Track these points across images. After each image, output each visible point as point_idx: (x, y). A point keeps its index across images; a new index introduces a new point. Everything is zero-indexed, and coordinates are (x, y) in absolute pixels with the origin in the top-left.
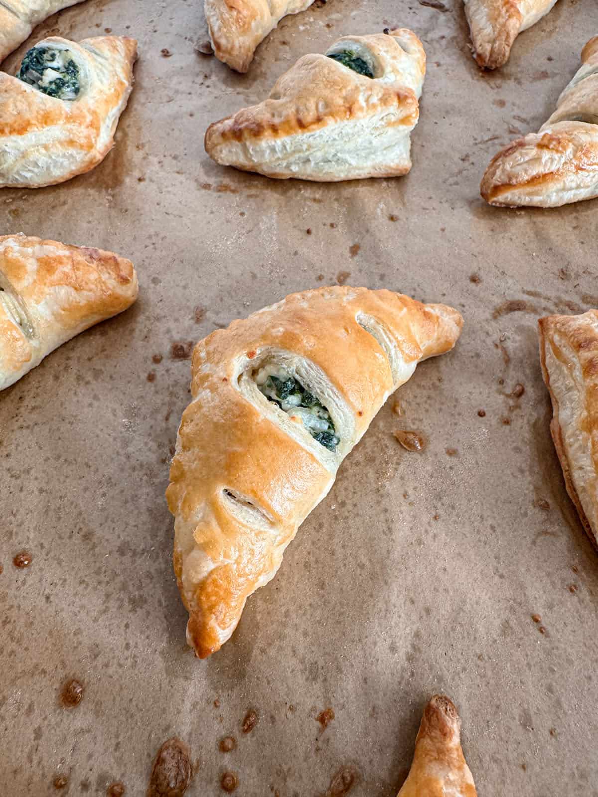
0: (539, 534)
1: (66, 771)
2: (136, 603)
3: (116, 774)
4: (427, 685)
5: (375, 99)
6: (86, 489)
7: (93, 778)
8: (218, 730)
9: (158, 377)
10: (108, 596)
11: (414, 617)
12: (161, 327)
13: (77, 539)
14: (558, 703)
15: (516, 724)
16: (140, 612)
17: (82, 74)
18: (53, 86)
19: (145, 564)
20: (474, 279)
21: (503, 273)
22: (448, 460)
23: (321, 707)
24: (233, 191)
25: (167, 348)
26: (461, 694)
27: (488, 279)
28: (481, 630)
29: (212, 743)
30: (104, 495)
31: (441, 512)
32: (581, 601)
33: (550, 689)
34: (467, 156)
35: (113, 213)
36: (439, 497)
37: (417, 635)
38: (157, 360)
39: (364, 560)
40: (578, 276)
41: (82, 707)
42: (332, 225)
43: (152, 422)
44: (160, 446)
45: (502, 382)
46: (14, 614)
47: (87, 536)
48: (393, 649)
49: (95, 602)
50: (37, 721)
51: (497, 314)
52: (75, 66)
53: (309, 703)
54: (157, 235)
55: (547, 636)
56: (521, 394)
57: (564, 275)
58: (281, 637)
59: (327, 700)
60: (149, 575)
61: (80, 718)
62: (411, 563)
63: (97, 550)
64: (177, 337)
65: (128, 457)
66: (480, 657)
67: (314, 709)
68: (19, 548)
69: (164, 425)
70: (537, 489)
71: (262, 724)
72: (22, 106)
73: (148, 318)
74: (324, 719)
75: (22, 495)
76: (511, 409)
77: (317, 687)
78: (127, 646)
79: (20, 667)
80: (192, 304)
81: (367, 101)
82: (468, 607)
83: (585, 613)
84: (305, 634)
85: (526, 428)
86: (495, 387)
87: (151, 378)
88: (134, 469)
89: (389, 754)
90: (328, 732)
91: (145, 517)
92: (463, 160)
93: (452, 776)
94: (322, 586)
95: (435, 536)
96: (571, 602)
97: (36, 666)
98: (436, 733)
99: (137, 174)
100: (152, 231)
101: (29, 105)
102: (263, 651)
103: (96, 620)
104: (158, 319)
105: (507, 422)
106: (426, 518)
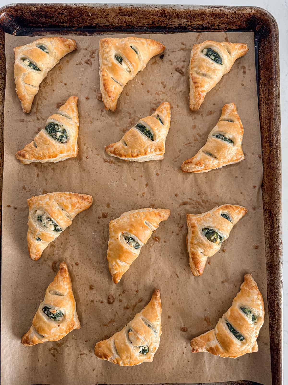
0: (180, 259)
1: (93, 299)
2: (101, 272)
3: (102, 300)
4: (155, 286)
5: (152, 150)
6: (88, 250)
7: (98, 300)
8: (119, 293)
9: (100, 223)
10: (96, 271)
11: (154, 274)
12: (99, 209)
13: (88, 260)
14: (178, 289)
15: (170, 293)
16: (102, 274)
17: (68, 133)
18: (60, 138)
19: (102, 265)
20: (176, 195)
21: (184, 193)
22: (164, 243)
23: (136, 290)
24: (114, 163)
25: (101, 215)
26: (161, 288)
27: (180, 195)
28: (167, 276)
29: (118, 295)
30: (92, 251)
31: (161, 254)
32: (186, 272)
33: (177, 287)
34: (181, 150)
35: (81, 170)
36: (161, 251)
37: (155, 278)
38: (99, 218)
39: (145, 264)
40: (203, 194)
41: (94, 289)
42: (141, 176)
43: (100, 234)
44: (102, 239)
45: (178, 224)
46: (78, 274)
47: (90, 259)
48: (150, 280)
49: (93, 272)
50: (86, 292)
51: (180, 205)
52: (65, 131)
53: (134, 289)
54: (95, 180)
55: (178, 278)
56: (182, 227)
57: (199, 193)
58: (129, 278)
59: (138, 289)
60: (103, 267)
61: (94, 291)
62: (154, 265)
63: (92, 262)
64: (103, 212)
65: (96, 242)
66: (166, 281)
67: (135, 290)
68: (76, 262)
69: (102, 234)
70: (182, 250)
71: (126, 292)
72: (54, 150)
73: (96, 206)
74: (137, 291)
75: (74, 250)
76: (179, 231)
77: (136, 286)
78: (101, 280)
79: (81, 283)
80: (106, 202)
81: (150, 150)
82: (165, 273)
83: (186, 274)
84: (134, 277)
85: (182, 236)
86: (177, 225)
87: (98, 223)
88: (97, 245)
89: (148, 297)
90: (138, 293)
91: (101, 255)
92: (179, 152)
93: (157, 302)
94: (137, 269)
95: (160, 259)
96: (184, 272)
97: (84, 283)
98: (155, 295)
99: (85, 155)
100: (93, 179)
101: (56, 149)
102: (126, 281)
103: (94, 275)
104: (98, 206)
105: (178, 234)
106: (158, 255)
